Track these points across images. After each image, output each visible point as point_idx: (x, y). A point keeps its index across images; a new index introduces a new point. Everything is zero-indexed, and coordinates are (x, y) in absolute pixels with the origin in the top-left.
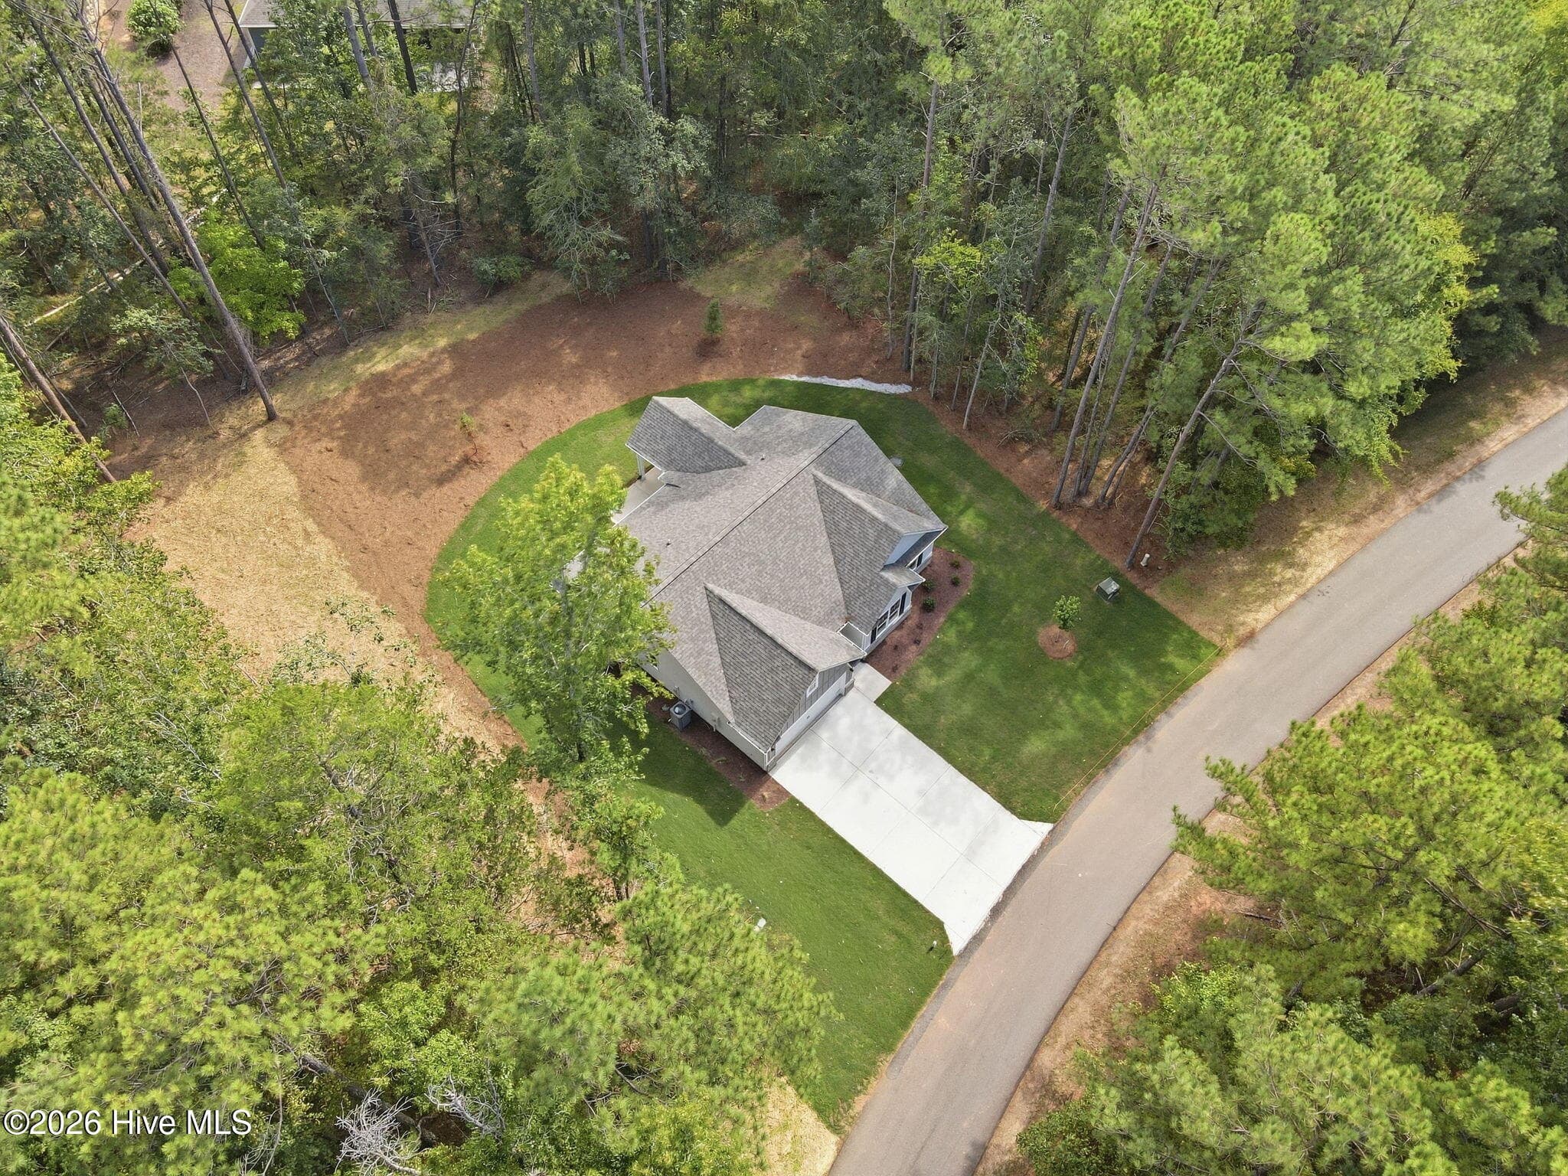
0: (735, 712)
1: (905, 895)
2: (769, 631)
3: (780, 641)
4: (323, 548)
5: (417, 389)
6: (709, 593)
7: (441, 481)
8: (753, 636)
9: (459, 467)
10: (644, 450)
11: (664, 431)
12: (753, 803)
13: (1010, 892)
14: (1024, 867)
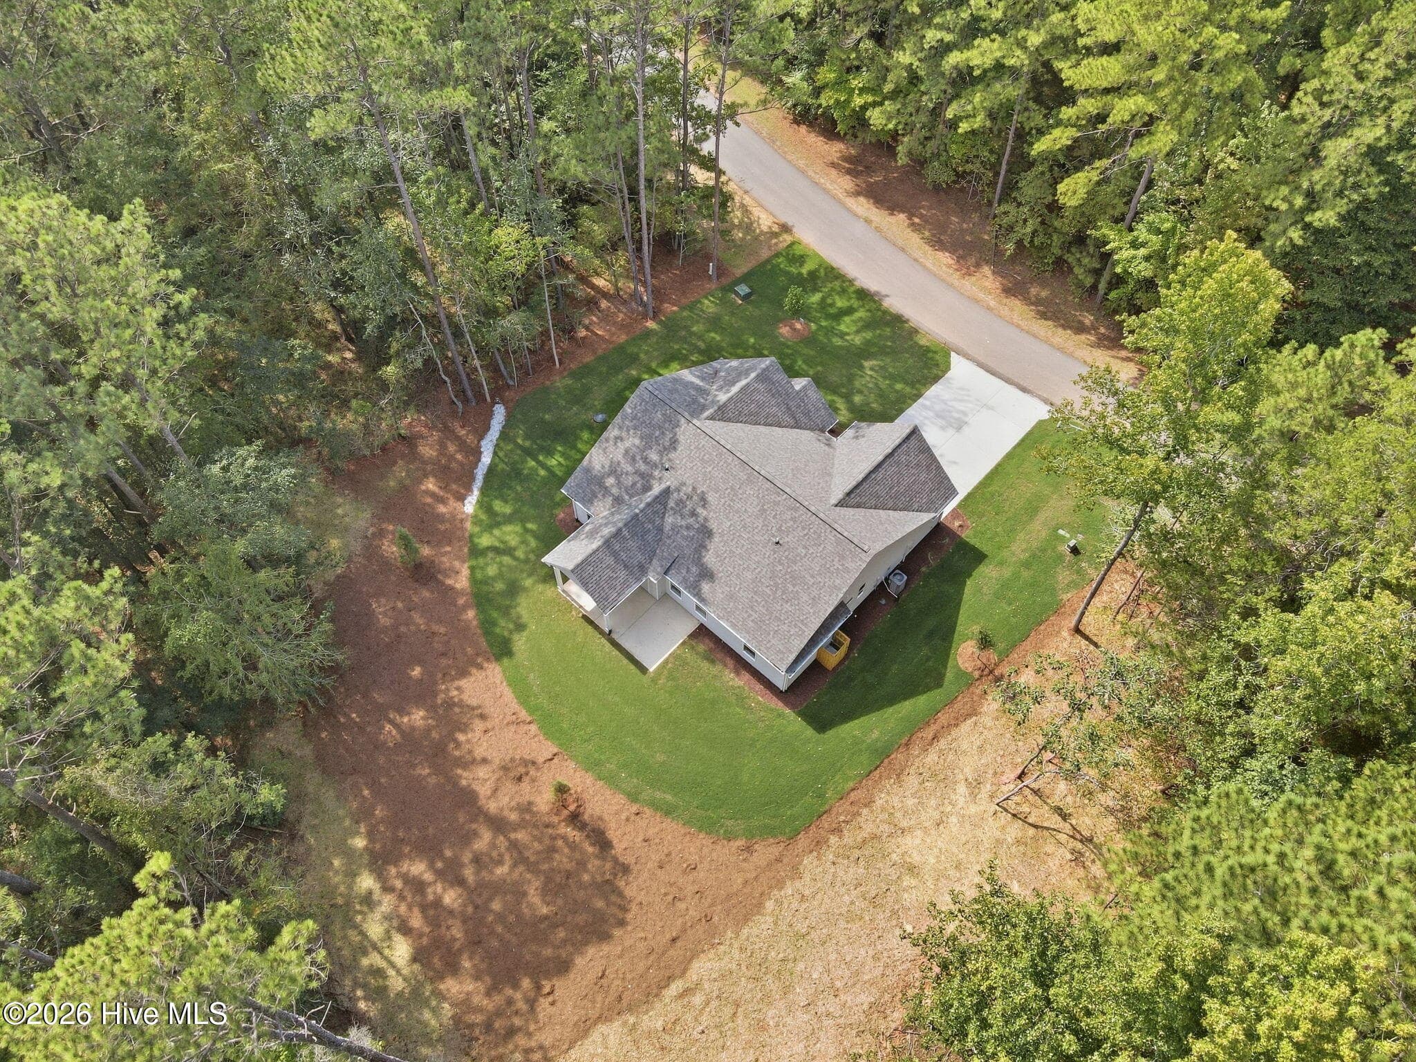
0: (928, 510)
1: (1023, 440)
2: (880, 458)
3: (889, 450)
4: (702, 968)
5: (450, 898)
6: (840, 504)
7: (603, 843)
8: (880, 475)
9: (583, 827)
10: (619, 595)
11: (608, 567)
12: (966, 535)
13: (1008, 381)
14: (988, 371)
